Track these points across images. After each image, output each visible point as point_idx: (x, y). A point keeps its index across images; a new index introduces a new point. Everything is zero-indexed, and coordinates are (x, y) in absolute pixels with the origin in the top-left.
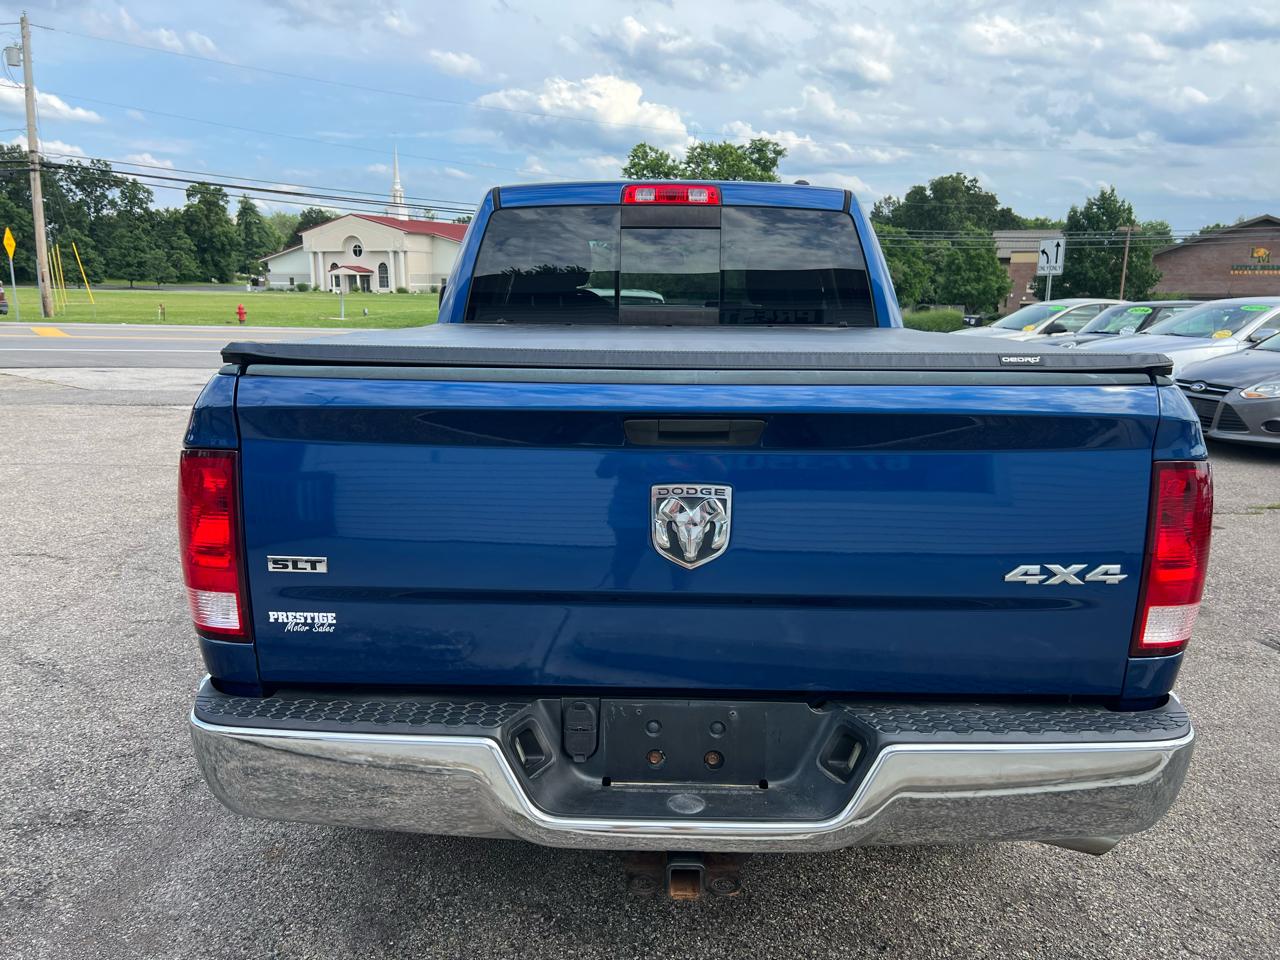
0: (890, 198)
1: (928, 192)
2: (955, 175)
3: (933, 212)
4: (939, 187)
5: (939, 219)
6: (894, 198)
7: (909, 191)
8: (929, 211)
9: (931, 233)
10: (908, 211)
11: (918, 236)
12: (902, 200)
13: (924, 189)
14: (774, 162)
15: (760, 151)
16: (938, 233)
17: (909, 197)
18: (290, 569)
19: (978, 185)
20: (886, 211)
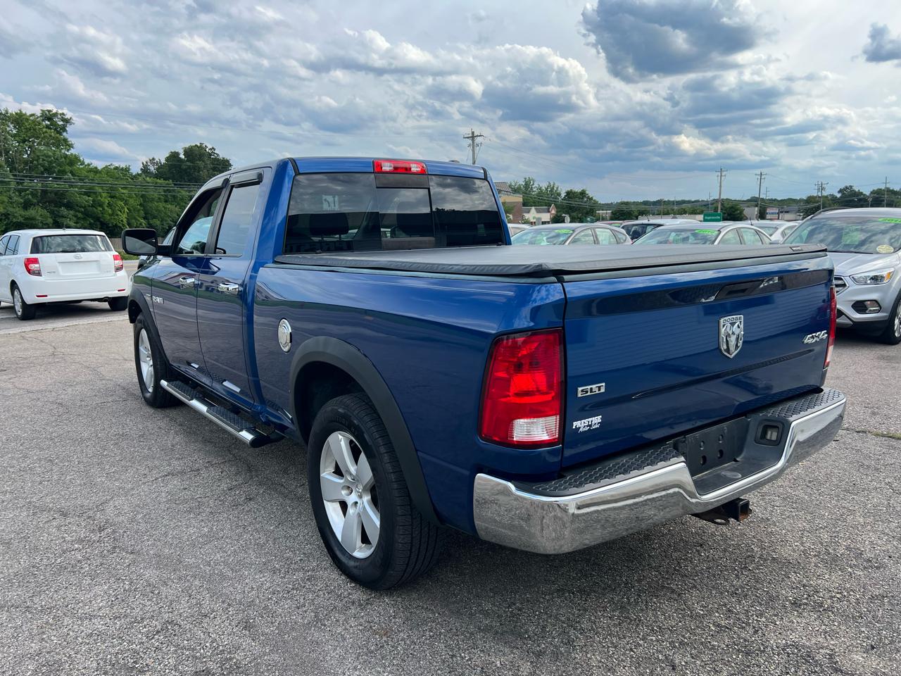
0: (153, 159)
1: (182, 156)
2: (199, 145)
3: (188, 170)
4: (189, 152)
5: (194, 175)
6: (157, 160)
7: (168, 155)
8: (186, 169)
9: (189, 185)
10: (170, 169)
11: (181, 186)
12: (163, 161)
13: (178, 154)
14: (64, 129)
15: (49, 119)
16: (195, 185)
17: (167, 159)
18: (589, 394)
19: (215, 152)
20: (152, 168)
